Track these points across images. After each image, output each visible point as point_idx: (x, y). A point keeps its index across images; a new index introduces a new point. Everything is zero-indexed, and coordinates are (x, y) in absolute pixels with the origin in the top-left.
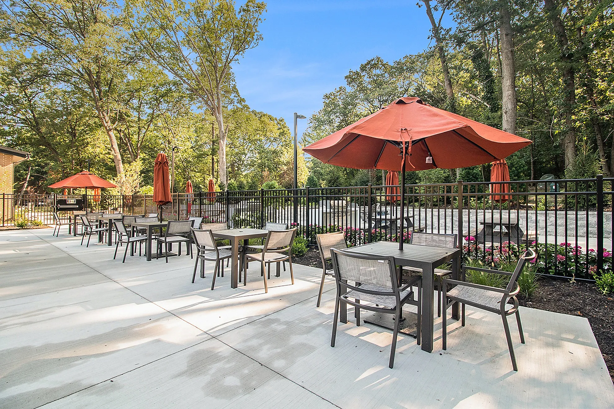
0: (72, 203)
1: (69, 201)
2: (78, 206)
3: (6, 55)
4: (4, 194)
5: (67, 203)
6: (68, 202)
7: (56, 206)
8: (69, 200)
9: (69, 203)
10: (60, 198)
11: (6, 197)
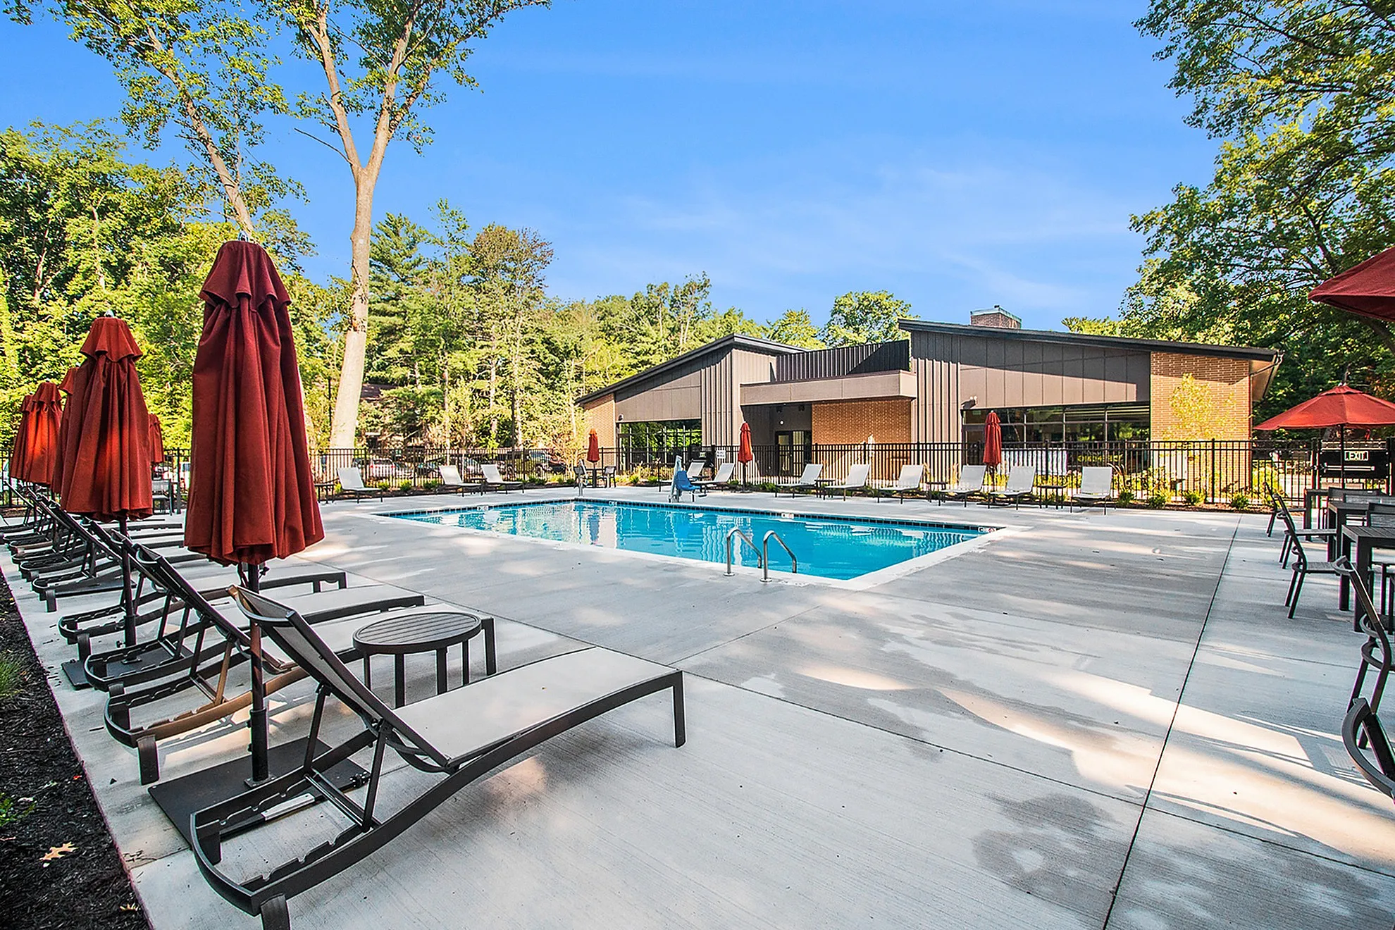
0: (1359, 459)
1: (1350, 456)
2: (1373, 468)
3: (1264, 148)
4: (1213, 441)
5: (1346, 460)
6: (1348, 457)
7: (1319, 467)
8: (1351, 452)
9: (1351, 459)
10: (1327, 448)
11: (1217, 446)
